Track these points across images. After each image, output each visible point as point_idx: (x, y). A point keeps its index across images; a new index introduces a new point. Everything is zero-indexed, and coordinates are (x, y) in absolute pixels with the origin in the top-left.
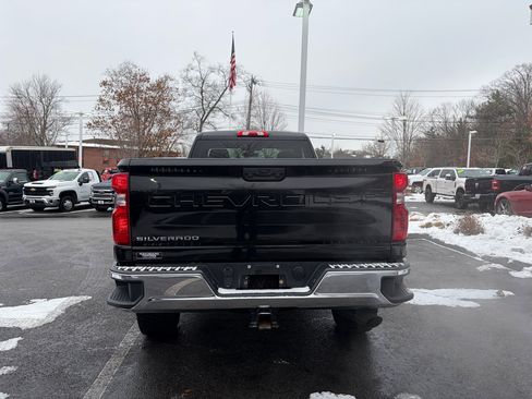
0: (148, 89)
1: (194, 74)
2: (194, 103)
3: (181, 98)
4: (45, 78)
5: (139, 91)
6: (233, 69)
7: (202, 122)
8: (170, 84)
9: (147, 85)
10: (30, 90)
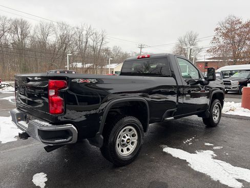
0: (241, 28)
4: (192, 32)
5: (235, 30)
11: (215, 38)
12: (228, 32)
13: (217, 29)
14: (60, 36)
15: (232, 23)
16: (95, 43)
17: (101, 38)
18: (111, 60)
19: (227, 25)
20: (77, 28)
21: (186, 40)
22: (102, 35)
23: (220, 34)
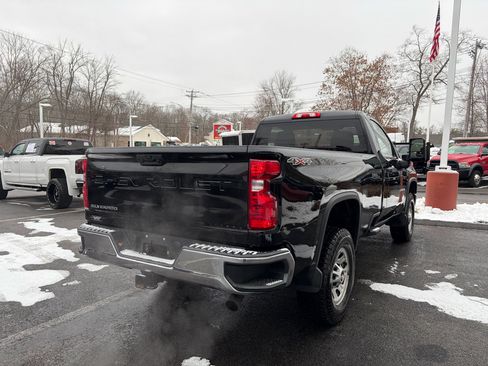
0: (365, 70)
1: (412, 48)
2: (411, 78)
3: (398, 74)
4: (284, 72)
5: (357, 73)
6: (436, 38)
7: (420, 96)
8: (388, 62)
9: (364, 66)
10: (274, 84)
11: (324, 85)
12: (345, 77)
13: (327, 71)
14: (10, 64)
15: (352, 62)
16: (92, 82)
17: (105, 73)
18: (133, 119)
19: (344, 64)
20: (50, 49)
21: (275, 86)
22: (107, 68)
23: (332, 79)
